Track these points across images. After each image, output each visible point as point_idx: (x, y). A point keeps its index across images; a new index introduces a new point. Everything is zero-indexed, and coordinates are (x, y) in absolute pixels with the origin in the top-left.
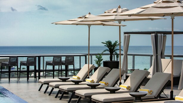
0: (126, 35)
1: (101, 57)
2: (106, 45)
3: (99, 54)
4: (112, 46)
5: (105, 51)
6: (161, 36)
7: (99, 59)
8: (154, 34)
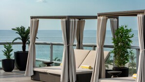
0: (34, 20)
1: (11, 47)
2: (17, 31)
3: (8, 43)
4: (24, 33)
5: (16, 39)
6: (75, 22)
7: (8, 49)
8: (64, 20)
